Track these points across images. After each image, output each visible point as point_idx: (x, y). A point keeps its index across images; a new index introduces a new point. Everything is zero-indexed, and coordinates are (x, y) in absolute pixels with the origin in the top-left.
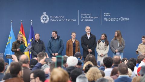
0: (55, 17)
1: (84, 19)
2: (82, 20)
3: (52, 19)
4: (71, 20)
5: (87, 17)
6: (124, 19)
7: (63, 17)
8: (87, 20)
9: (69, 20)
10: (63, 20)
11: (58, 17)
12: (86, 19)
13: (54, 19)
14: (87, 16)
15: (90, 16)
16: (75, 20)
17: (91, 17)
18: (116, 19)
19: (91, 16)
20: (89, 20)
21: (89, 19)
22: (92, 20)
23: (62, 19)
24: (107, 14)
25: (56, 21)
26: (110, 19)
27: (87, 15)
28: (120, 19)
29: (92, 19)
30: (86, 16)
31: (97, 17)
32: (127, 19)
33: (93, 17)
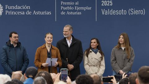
0: (14, 8)
1: (66, 11)
2: (63, 13)
3: (9, 10)
4: (43, 13)
5: (71, 8)
6: (136, 12)
7: (27, 7)
8: (71, 13)
9: (39, 13)
10: (29, 13)
11: (19, 8)
12: (70, 11)
13: (13, 10)
14: (72, 6)
15: (77, 5)
16: (49, 13)
17: (78, 8)
18: (122, 12)
19: (79, 6)
20: (74, 13)
21: (74, 11)
22: (79, 13)
23: (25, 11)
24: (107, 3)
25: (15, 13)
26: (113, 12)
27: (71, 3)
28: (130, 12)
29: (79, 11)
30: (69, 6)
31: (90, 8)
32: (142, 12)
33: (82, 8)
